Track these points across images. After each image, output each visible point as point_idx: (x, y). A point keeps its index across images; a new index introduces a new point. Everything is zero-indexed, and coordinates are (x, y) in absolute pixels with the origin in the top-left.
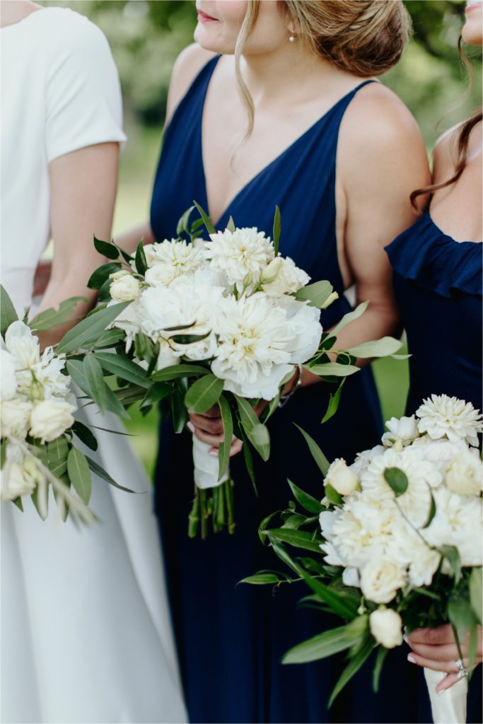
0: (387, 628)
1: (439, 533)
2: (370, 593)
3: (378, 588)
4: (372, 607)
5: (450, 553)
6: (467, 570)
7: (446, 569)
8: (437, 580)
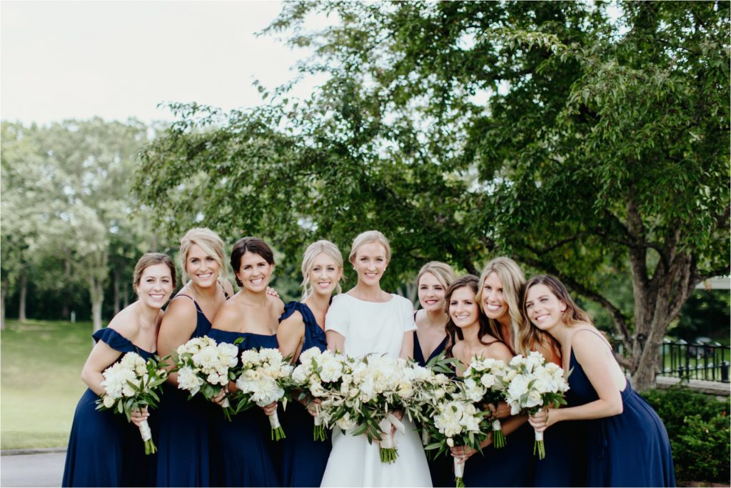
0: (450, 442)
1: (463, 422)
2: (447, 435)
3: (449, 433)
4: (447, 438)
5: (465, 427)
6: (468, 432)
7: (464, 431)
8: (461, 433)
